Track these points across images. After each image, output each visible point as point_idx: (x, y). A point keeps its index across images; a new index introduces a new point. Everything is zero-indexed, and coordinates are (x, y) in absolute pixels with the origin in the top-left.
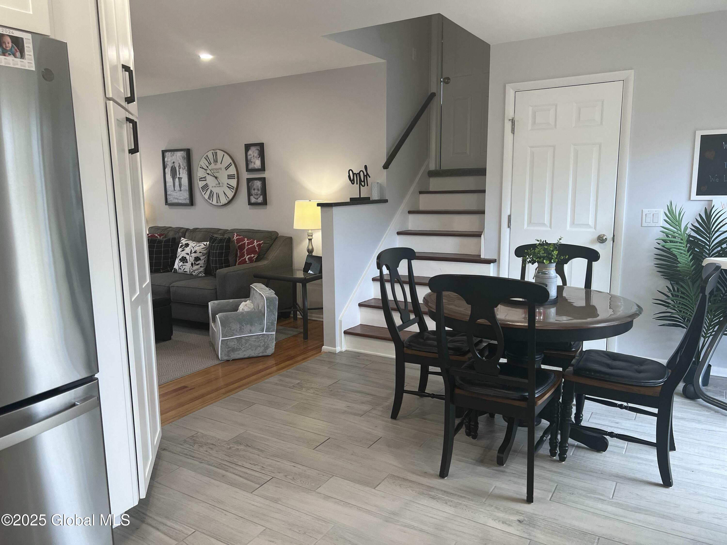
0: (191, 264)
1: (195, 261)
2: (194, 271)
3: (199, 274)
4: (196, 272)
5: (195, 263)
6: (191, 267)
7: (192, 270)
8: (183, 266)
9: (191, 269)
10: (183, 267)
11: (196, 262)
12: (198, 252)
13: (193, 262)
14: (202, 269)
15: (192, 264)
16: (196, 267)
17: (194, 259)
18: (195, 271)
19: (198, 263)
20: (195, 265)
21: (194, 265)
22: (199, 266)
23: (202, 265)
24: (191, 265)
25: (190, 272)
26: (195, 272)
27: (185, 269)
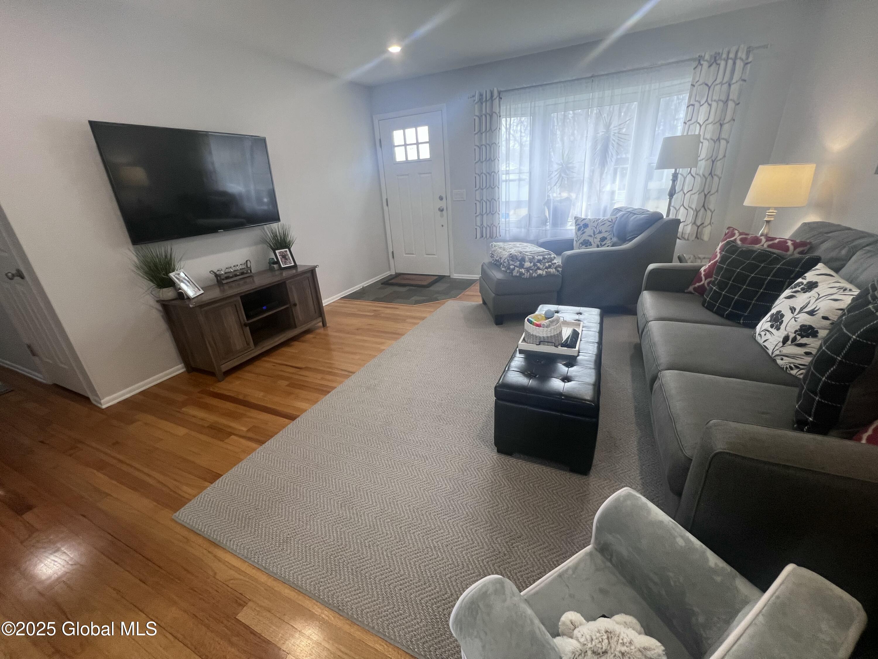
0: (783, 336)
1: (799, 335)
2: (783, 356)
3: (791, 368)
4: (786, 360)
5: (794, 339)
6: (781, 344)
7: (777, 352)
8: (767, 333)
9: (777, 348)
10: (765, 335)
11: (799, 337)
12: (820, 314)
13: (792, 335)
14: (808, 360)
15: (786, 340)
16: (790, 349)
17: (798, 328)
18: (784, 358)
19: (804, 340)
20: (792, 342)
21: (789, 342)
22: (801, 351)
23: (814, 352)
24: (781, 340)
25: (772, 353)
26: (782, 359)
27: (767, 340)
